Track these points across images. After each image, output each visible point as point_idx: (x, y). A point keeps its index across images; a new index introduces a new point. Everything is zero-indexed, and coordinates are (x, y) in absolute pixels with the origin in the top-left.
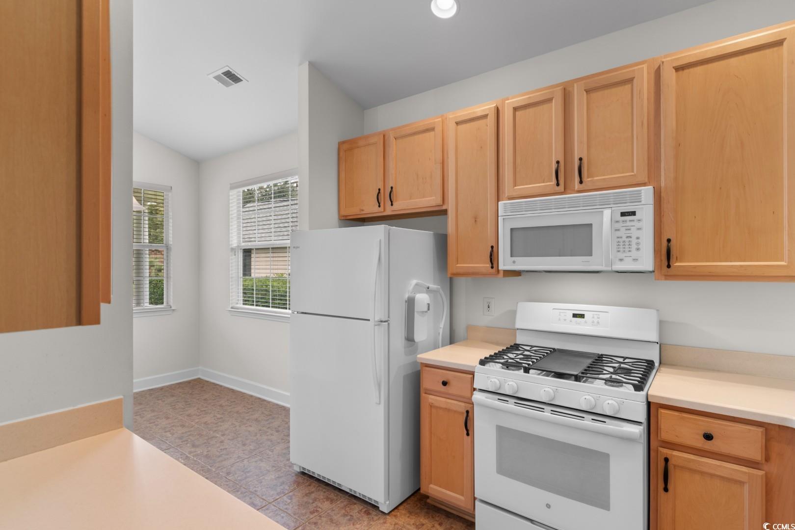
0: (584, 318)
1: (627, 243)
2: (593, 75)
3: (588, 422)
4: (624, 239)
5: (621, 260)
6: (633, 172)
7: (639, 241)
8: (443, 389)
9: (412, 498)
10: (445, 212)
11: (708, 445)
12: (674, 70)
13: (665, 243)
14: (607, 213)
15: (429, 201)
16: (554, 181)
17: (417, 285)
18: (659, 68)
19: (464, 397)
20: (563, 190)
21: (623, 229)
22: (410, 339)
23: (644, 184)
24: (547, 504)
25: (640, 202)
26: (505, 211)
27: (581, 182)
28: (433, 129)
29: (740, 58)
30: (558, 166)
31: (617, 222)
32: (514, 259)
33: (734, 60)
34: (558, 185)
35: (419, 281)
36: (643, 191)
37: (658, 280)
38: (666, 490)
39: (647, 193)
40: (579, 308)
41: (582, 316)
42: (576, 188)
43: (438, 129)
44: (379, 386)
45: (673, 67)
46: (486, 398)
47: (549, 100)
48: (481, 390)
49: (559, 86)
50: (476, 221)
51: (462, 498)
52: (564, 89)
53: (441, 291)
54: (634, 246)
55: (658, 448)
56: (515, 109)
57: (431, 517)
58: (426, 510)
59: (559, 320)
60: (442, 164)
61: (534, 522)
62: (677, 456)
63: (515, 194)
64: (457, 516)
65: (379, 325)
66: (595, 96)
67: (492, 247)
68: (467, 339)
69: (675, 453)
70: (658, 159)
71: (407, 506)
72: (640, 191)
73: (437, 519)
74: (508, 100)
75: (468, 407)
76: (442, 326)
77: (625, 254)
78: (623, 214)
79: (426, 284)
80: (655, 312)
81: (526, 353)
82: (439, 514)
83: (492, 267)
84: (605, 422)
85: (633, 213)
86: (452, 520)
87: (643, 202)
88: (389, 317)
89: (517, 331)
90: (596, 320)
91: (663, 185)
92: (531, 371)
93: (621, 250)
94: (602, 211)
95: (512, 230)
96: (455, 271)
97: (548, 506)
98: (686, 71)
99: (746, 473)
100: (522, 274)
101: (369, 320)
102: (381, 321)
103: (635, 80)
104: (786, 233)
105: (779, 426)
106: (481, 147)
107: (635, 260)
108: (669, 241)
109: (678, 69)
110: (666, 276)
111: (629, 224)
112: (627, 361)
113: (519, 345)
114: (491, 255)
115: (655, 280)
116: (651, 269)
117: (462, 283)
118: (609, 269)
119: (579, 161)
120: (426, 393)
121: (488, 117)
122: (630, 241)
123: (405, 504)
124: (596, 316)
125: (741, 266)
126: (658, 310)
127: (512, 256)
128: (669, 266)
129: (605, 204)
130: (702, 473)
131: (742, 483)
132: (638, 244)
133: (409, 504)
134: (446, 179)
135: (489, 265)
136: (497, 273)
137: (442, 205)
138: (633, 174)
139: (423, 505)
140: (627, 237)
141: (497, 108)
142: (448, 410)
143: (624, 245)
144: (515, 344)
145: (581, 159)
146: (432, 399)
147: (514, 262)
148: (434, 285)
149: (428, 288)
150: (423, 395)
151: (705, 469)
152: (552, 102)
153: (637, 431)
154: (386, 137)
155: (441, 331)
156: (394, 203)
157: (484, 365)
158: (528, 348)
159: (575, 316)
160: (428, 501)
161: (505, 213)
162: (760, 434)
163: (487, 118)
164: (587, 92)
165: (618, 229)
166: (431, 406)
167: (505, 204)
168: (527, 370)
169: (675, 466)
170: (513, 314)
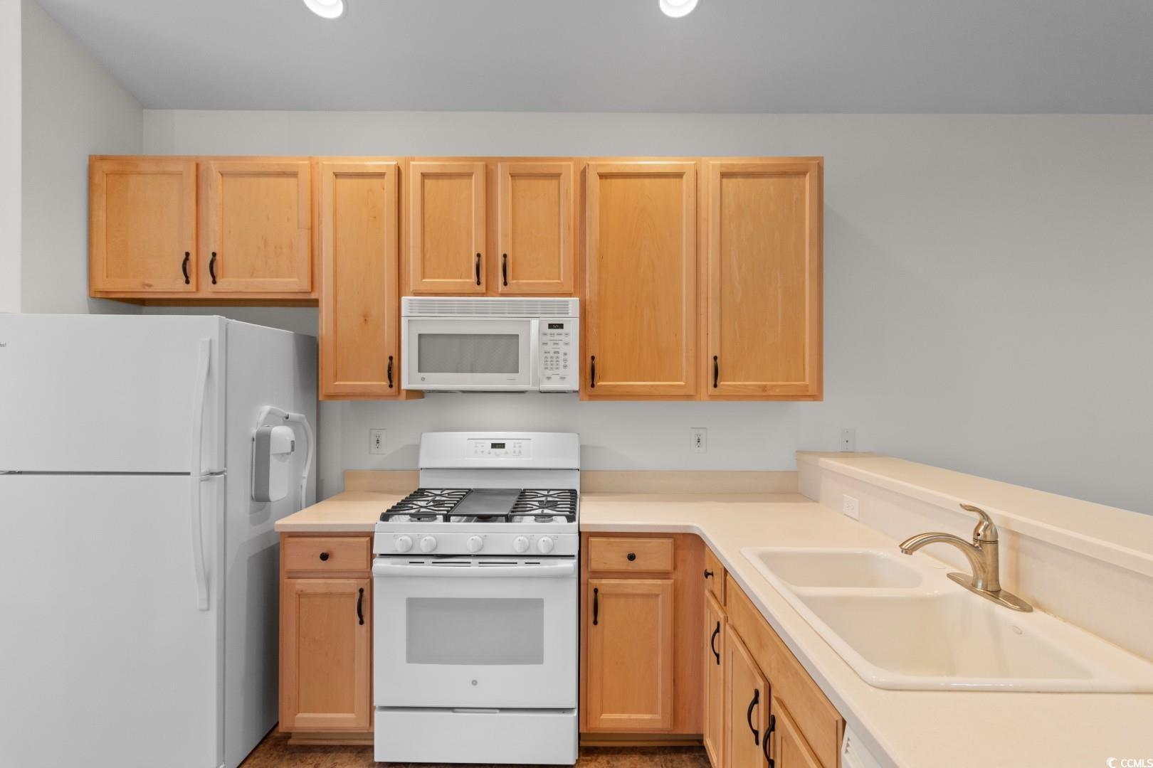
0: (504, 447)
1: (554, 359)
2: (519, 158)
3: (521, 567)
4: (552, 354)
5: (549, 378)
6: (559, 279)
7: (566, 357)
8: (322, 565)
9: (261, 747)
10: (315, 303)
11: (632, 566)
12: (598, 177)
13: (589, 360)
14: (535, 324)
15: (291, 283)
16: (474, 279)
17: (270, 413)
18: (585, 168)
19: (356, 572)
20: (484, 291)
21: (550, 343)
22: (260, 497)
23: (570, 295)
24: (473, 681)
25: (567, 314)
26: (411, 310)
27: (505, 284)
28: (295, 175)
29: (653, 180)
30: (479, 261)
31: (545, 334)
32: (422, 375)
33: (647, 181)
34: (479, 283)
35: (274, 408)
36: (570, 303)
37: (583, 400)
38: (595, 623)
39: (573, 303)
40: (498, 436)
41: (502, 446)
42: (500, 290)
43: (304, 176)
44: (208, 580)
45: (598, 173)
46: (393, 564)
47: (469, 175)
48: (382, 555)
49: (481, 161)
50: (366, 320)
51: (351, 716)
52: (486, 166)
53: (306, 422)
54: (562, 363)
55: (588, 581)
56: (424, 176)
57: (299, 762)
58: (288, 757)
59: (476, 452)
60: (310, 231)
61: (456, 710)
62: (604, 584)
63: (422, 288)
64: (341, 746)
65: (207, 480)
66: (522, 183)
67: (391, 358)
68: (343, 491)
69: (604, 581)
70: (583, 270)
71: (255, 762)
72: (567, 301)
73: (310, 761)
74: (414, 160)
75: (364, 583)
76: (305, 474)
77: (553, 372)
78: (551, 326)
79: (282, 411)
80: (577, 435)
81: (438, 498)
82: (311, 754)
83: (391, 386)
84: (539, 563)
85: (561, 326)
86: (334, 754)
87: (570, 315)
88: (225, 466)
89: (421, 472)
90: (517, 449)
91: (587, 297)
92: (452, 518)
93: (549, 367)
94: (529, 321)
95: (420, 336)
96: (332, 391)
97: (474, 683)
98: (609, 180)
99: (660, 585)
100: (426, 395)
101: (188, 474)
102: (212, 474)
103: (562, 177)
104: (684, 355)
105: (684, 534)
106: (375, 217)
107: (563, 378)
108: (593, 358)
109: (603, 176)
110: (590, 396)
111: (557, 337)
112: (551, 493)
113: (425, 489)
114: (390, 369)
115: (580, 400)
116: (577, 388)
117: (335, 410)
118: (536, 388)
119: (503, 259)
120: (289, 578)
121: (386, 176)
122: (557, 357)
123: (250, 761)
124: (517, 445)
125: (652, 386)
126: (579, 434)
127: (420, 371)
128: (593, 386)
129: (532, 313)
130: (626, 596)
131: (657, 596)
132: (565, 360)
133: (258, 757)
134: (316, 253)
135: (386, 383)
136: (397, 393)
137: (310, 293)
138: (559, 281)
139: (283, 751)
140: (555, 352)
141: (399, 168)
142: (329, 595)
143: (551, 360)
144: (419, 489)
145: (505, 256)
146: (301, 584)
147: (423, 379)
148: (295, 412)
149: (287, 418)
150: (284, 581)
151: (629, 591)
152: (471, 178)
153: (571, 565)
154: (202, 168)
155: (304, 483)
156: (217, 280)
157: (387, 520)
158: (439, 492)
159: (494, 446)
160: (290, 742)
161: (411, 312)
162: (670, 544)
163: (384, 178)
164: (512, 176)
165: (545, 342)
166: (300, 595)
167: (411, 300)
168: (447, 519)
169: (603, 595)
170: (416, 449)
